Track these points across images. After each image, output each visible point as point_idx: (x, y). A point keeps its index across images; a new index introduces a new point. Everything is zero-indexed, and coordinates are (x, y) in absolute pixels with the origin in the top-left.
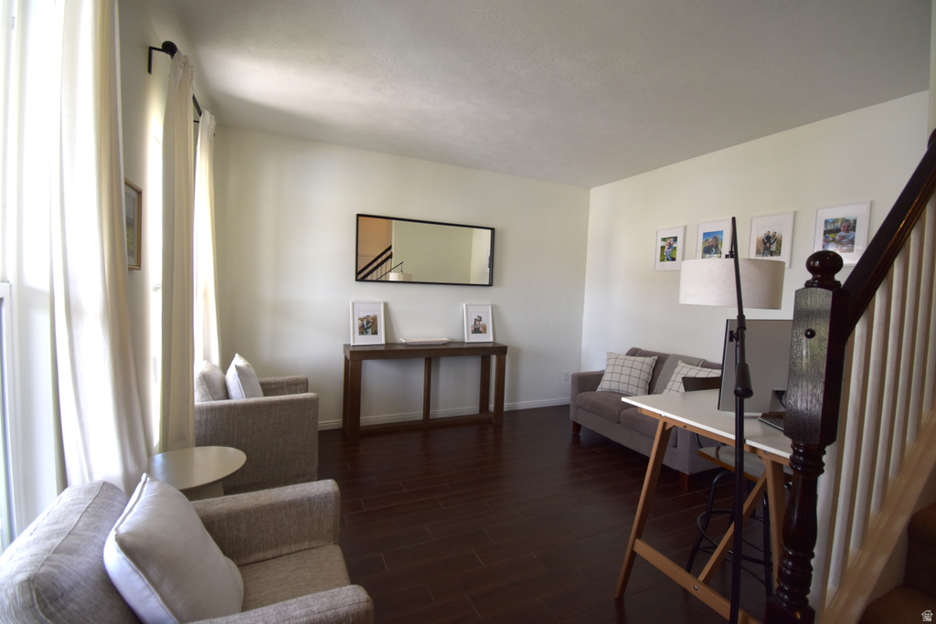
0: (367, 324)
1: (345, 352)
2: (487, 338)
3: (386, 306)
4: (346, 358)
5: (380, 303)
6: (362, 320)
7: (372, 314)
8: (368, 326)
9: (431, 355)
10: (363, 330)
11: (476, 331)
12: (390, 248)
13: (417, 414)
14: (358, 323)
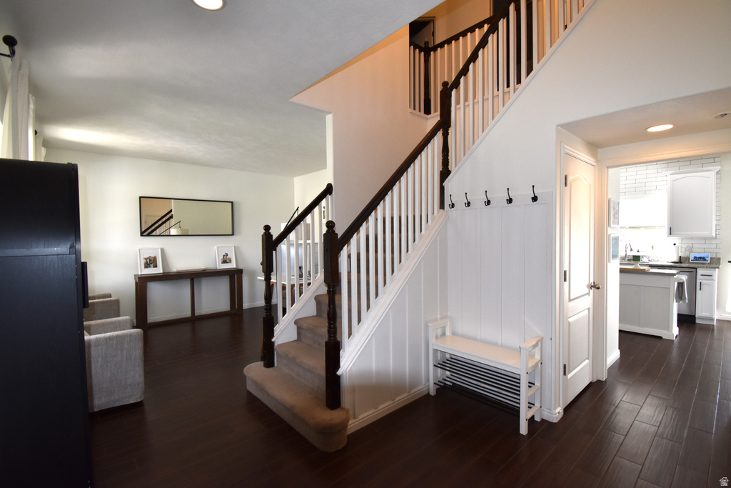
0: (150, 261)
1: (135, 279)
2: (232, 265)
3: (162, 250)
4: (136, 282)
5: (158, 249)
6: (146, 259)
7: (153, 255)
8: (151, 262)
9: (194, 277)
10: (147, 265)
11: (224, 262)
12: (171, 211)
13: (188, 314)
14: (143, 262)
